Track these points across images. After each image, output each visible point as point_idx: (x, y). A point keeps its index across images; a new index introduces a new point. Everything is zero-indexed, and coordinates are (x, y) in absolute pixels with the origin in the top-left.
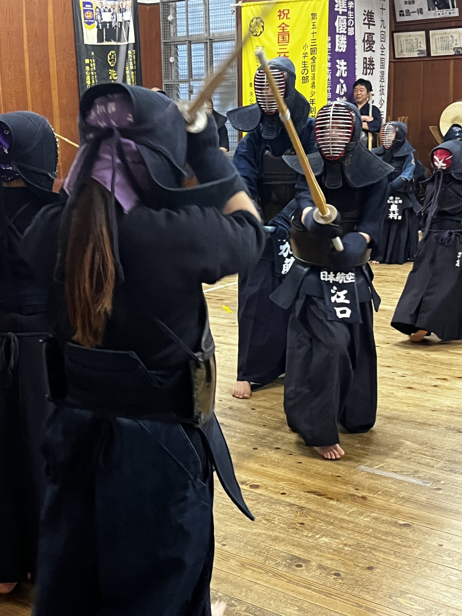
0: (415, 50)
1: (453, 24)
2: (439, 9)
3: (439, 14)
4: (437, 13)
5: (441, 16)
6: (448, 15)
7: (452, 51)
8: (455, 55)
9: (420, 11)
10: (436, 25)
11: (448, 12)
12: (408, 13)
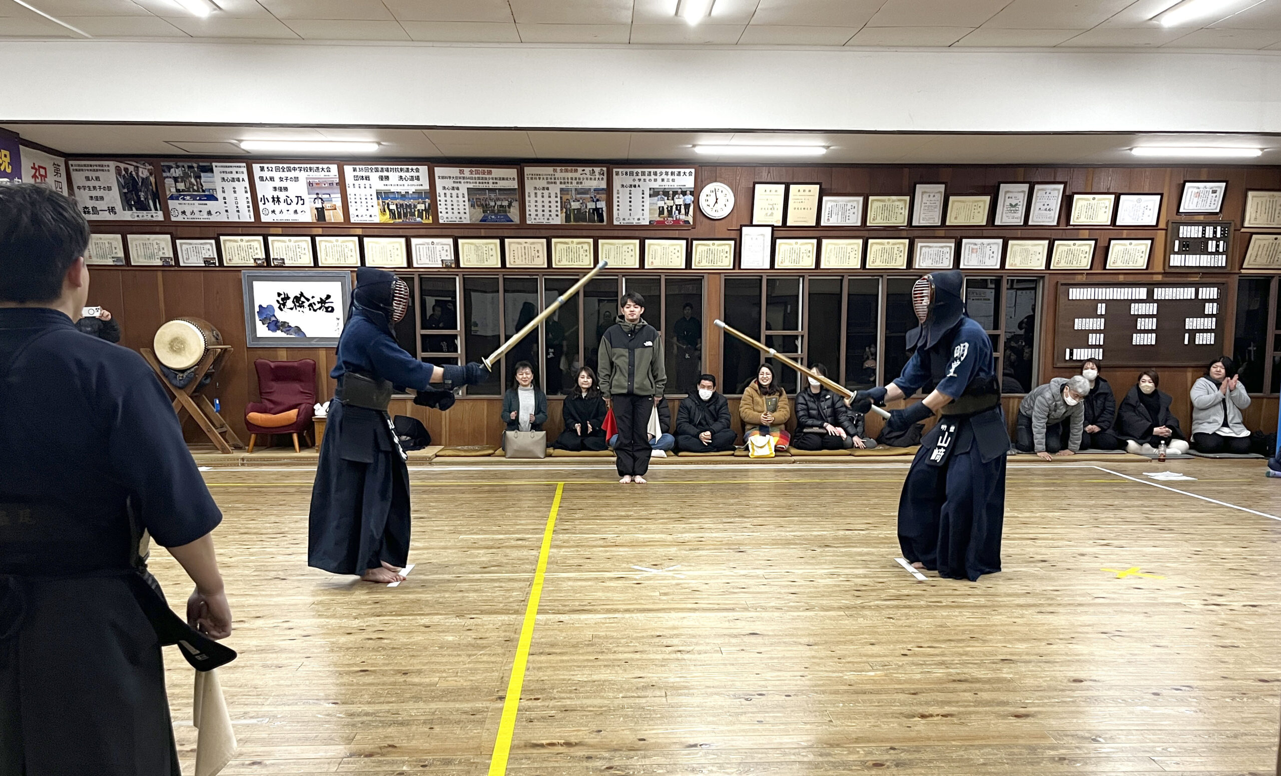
0: (109, 256)
1: (158, 229)
2: (137, 210)
3: (138, 216)
4: (136, 215)
5: (140, 219)
6: (149, 218)
7: (159, 260)
8: (163, 266)
9: (112, 210)
10: (134, 229)
11: (149, 215)
12: (95, 211)
